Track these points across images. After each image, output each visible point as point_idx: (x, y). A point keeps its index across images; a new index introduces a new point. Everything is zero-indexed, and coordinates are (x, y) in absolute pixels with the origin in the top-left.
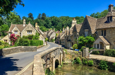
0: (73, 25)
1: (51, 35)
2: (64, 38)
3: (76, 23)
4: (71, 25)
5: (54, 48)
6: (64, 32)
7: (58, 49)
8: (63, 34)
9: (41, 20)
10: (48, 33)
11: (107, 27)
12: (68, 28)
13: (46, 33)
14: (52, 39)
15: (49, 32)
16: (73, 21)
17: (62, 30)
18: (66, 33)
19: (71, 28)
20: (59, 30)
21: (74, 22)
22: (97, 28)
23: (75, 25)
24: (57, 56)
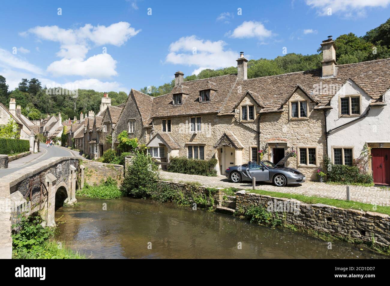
0: (103, 109)
1: (50, 128)
2: (83, 136)
3: (110, 105)
4: (99, 109)
5: (54, 160)
6: (83, 123)
7: (64, 163)
8: (79, 127)
9: (27, 94)
10: (43, 124)
11: (172, 114)
12: (91, 114)
13: (38, 123)
14: (54, 139)
15: (48, 121)
16: (104, 100)
17: (79, 119)
18: (86, 125)
19: (99, 113)
20: (72, 119)
21: (106, 101)
22: (154, 116)
23: (108, 108)
24: (61, 179)
